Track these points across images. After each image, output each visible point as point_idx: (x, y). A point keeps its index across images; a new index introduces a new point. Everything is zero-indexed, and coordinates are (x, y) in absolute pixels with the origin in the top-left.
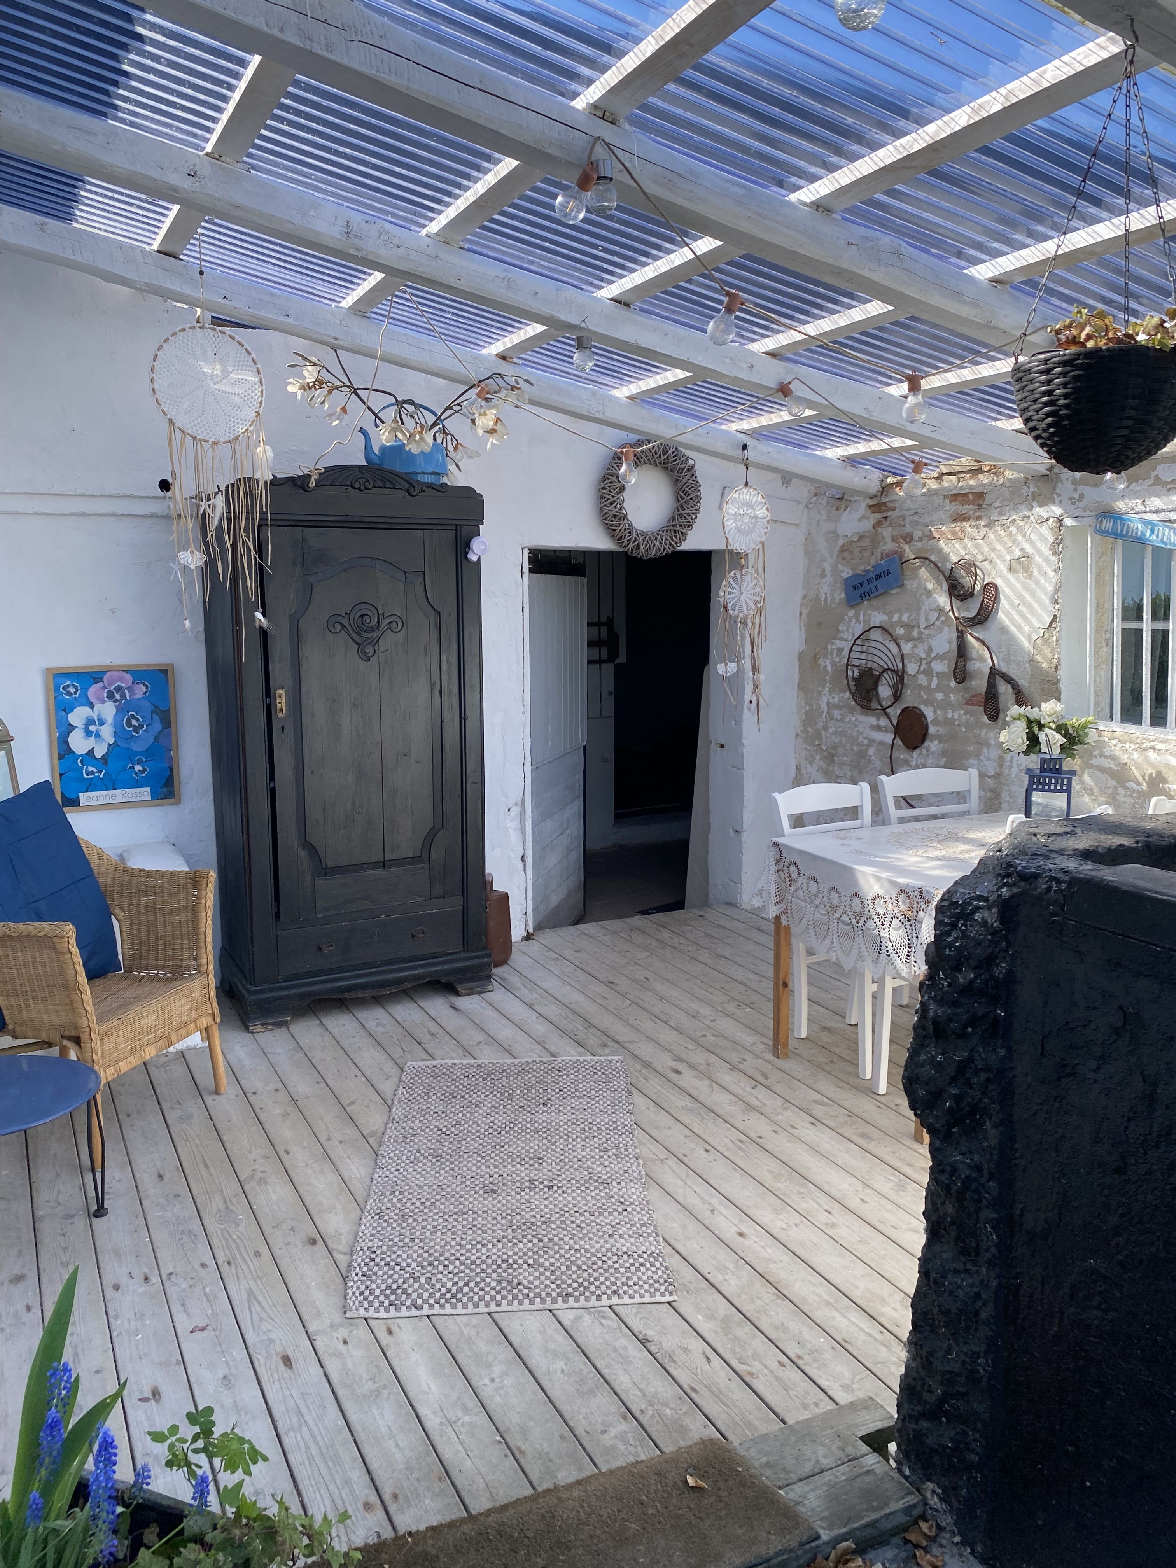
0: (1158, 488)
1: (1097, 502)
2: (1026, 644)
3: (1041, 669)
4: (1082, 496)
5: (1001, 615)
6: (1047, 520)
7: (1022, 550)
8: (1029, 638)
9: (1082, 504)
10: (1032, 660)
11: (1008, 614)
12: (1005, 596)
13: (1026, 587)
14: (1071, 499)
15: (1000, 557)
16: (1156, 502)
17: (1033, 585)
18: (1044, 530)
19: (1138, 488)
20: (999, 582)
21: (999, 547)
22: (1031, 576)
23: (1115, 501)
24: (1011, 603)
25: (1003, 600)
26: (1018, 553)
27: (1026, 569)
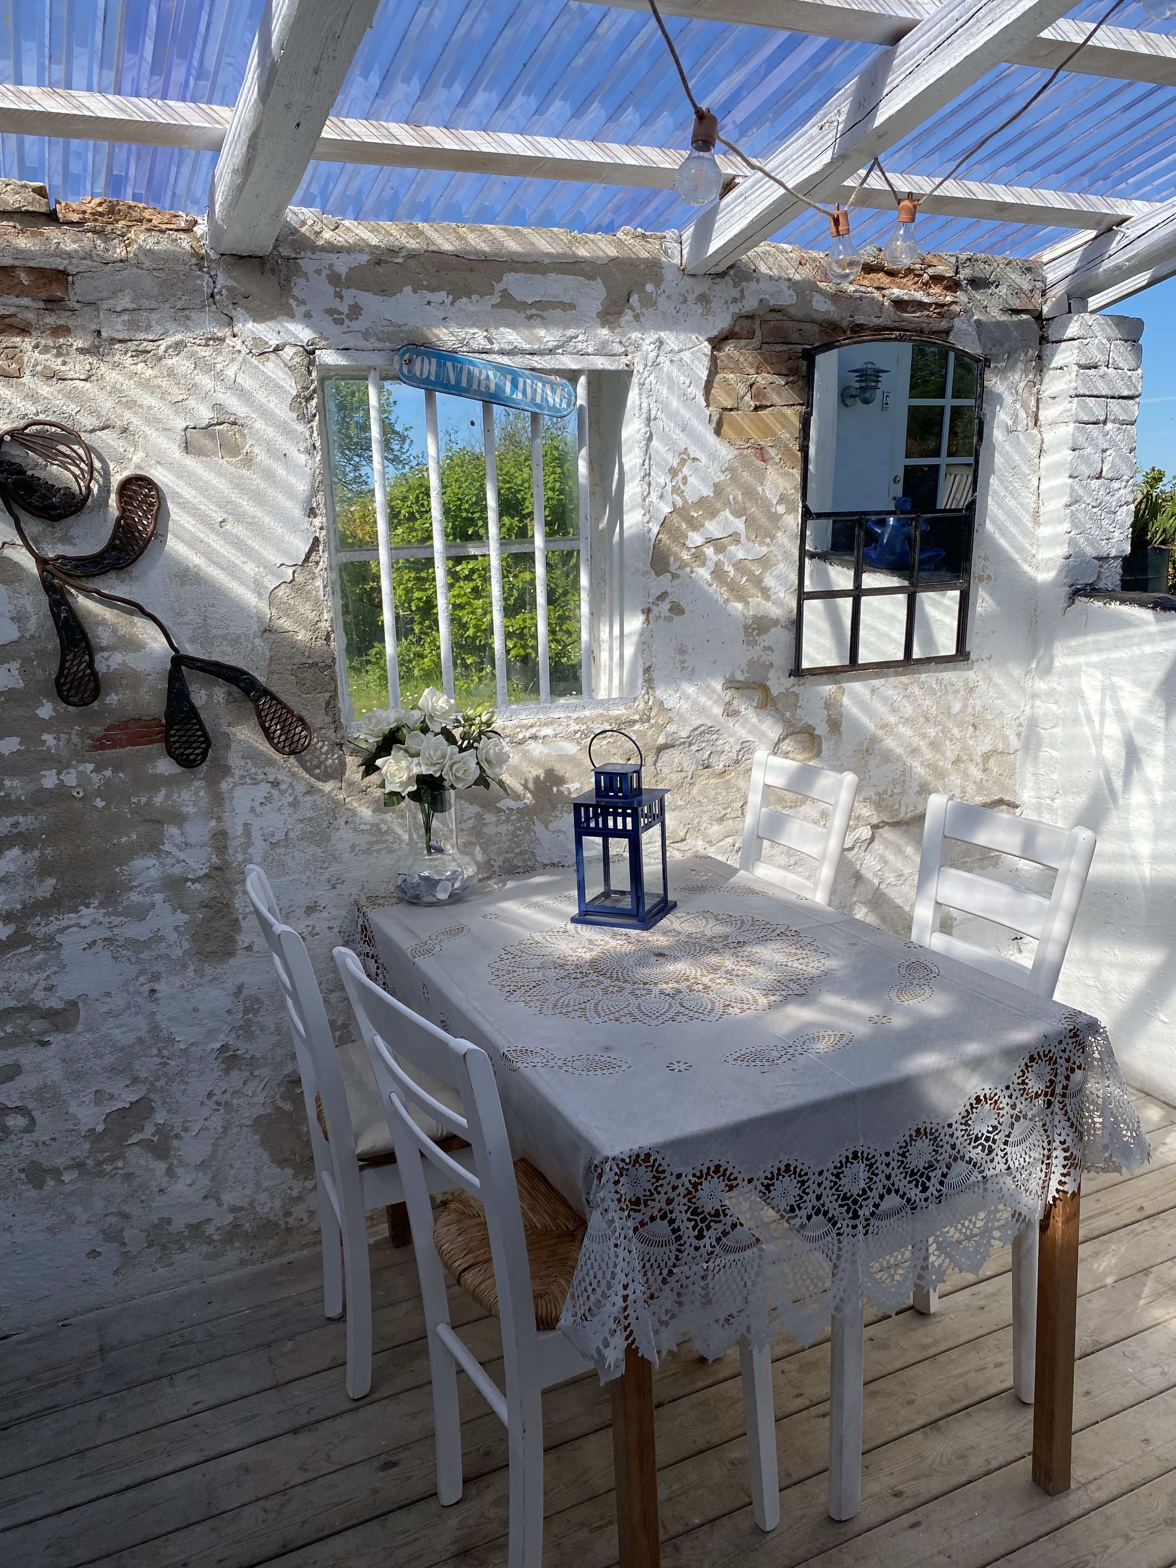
0: (510, 313)
1: (392, 324)
2: (251, 599)
3: (293, 645)
4: (356, 311)
5: (174, 545)
6: (277, 349)
7: (217, 407)
8: (257, 586)
9: (361, 324)
10: (268, 630)
11: (193, 543)
12: (183, 505)
13: (239, 485)
14: (331, 312)
15: (153, 420)
16: (510, 337)
17: (257, 481)
18: (271, 367)
19: (471, 308)
20: (158, 475)
21: (147, 399)
22: (248, 461)
23: (429, 327)
24: (203, 519)
25: (176, 515)
26: (205, 414)
27: (231, 449)
